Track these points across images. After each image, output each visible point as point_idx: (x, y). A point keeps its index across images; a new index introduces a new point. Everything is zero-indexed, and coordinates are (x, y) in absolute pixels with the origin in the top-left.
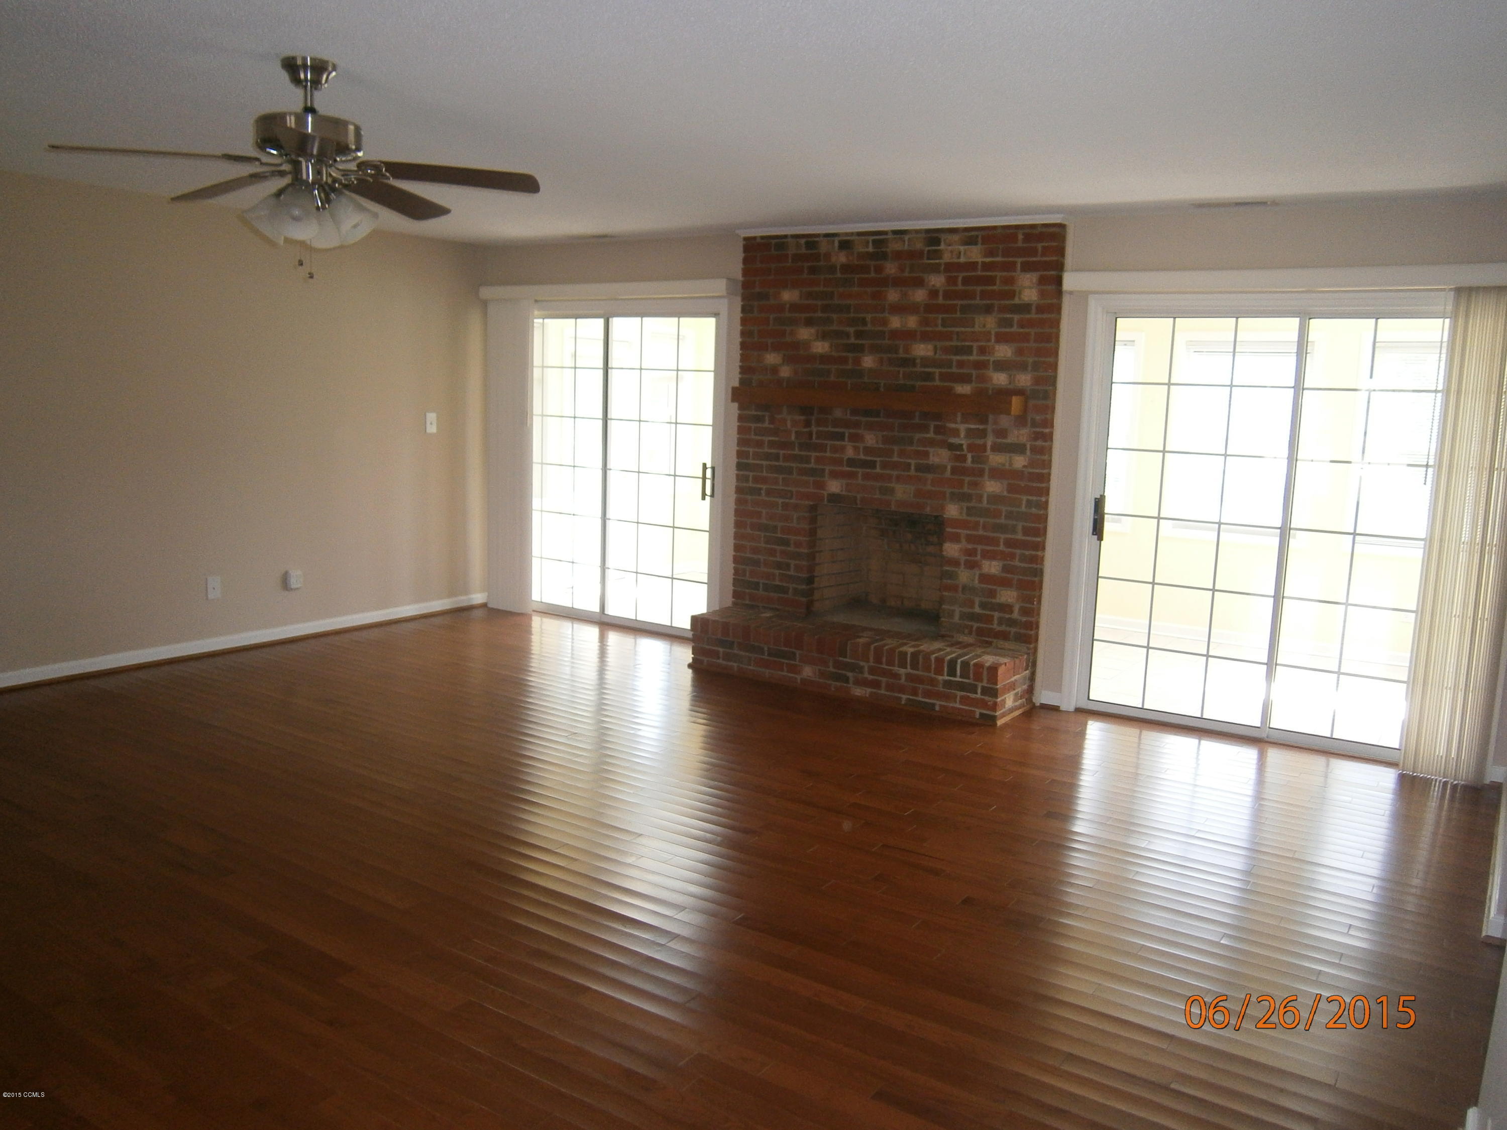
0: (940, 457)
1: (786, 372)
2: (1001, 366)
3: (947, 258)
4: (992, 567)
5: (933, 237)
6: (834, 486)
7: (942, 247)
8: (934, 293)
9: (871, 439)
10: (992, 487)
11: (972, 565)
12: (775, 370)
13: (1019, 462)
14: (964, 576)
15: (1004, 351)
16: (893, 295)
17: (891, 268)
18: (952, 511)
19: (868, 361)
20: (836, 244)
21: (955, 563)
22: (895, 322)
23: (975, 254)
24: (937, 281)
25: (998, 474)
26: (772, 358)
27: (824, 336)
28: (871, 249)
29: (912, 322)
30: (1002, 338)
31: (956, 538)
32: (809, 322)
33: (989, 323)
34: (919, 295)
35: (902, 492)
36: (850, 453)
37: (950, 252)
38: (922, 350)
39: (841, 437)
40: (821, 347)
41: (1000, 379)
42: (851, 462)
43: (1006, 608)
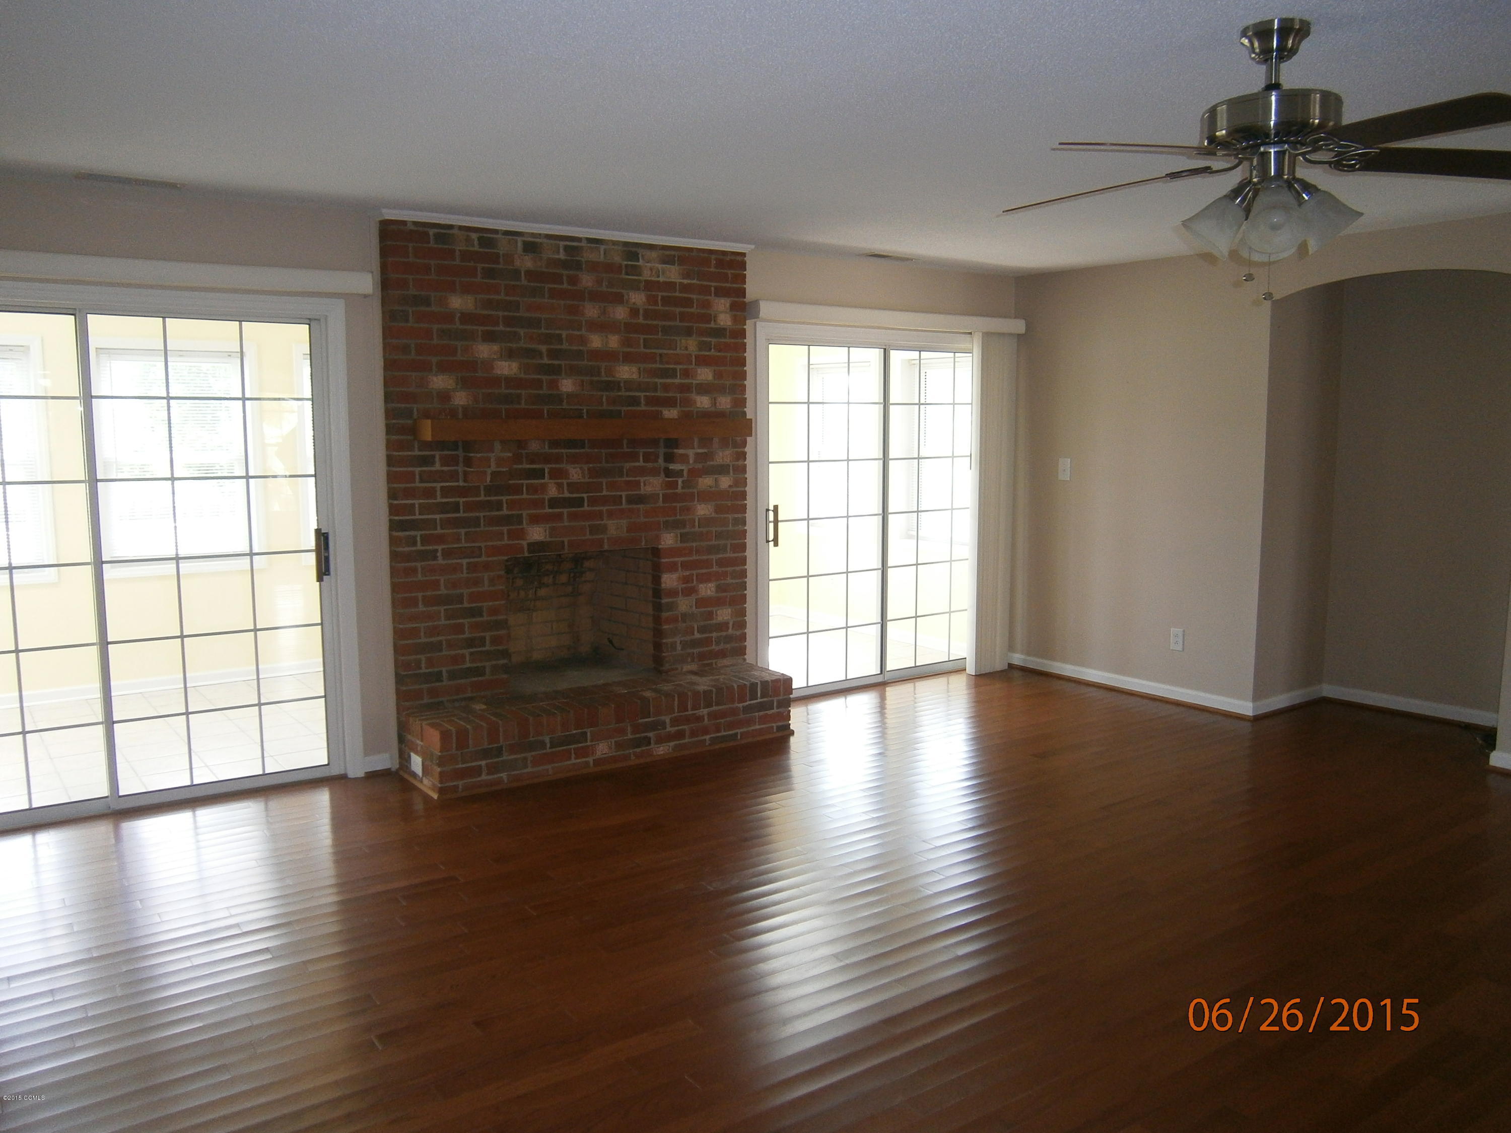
0: (653, 485)
1: (461, 399)
2: (704, 389)
3: (646, 275)
4: (707, 590)
5: (632, 251)
6: (537, 533)
7: (641, 263)
8: (634, 312)
9: (575, 473)
10: (703, 510)
11: (689, 591)
12: (444, 396)
13: (725, 482)
14: (684, 605)
15: (705, 374)
16: (591, 311)
17: (587, 280)
18: (668, 540)
19: (567, 385)
20: (520, 244)
21: (673, 593)
22: (596, 341)
23: (673, 274)
24: (638, 298)
25: (706, 496)
26: (440, 382)
27: (510, 354)
28: (562, 256)
29: (614, 342)
30: (703, 361)
31: (673, 568)
32: (490, 337)
33: (691, 345)
34: (620, 313)
35: (615, 528)
36: (553, 491)
37: (650, 269)
38: (626, 372)
39: (540, 474)
40: (507, 368)
41: (703, 402)
42: (554, 503)
43: (723, 626)
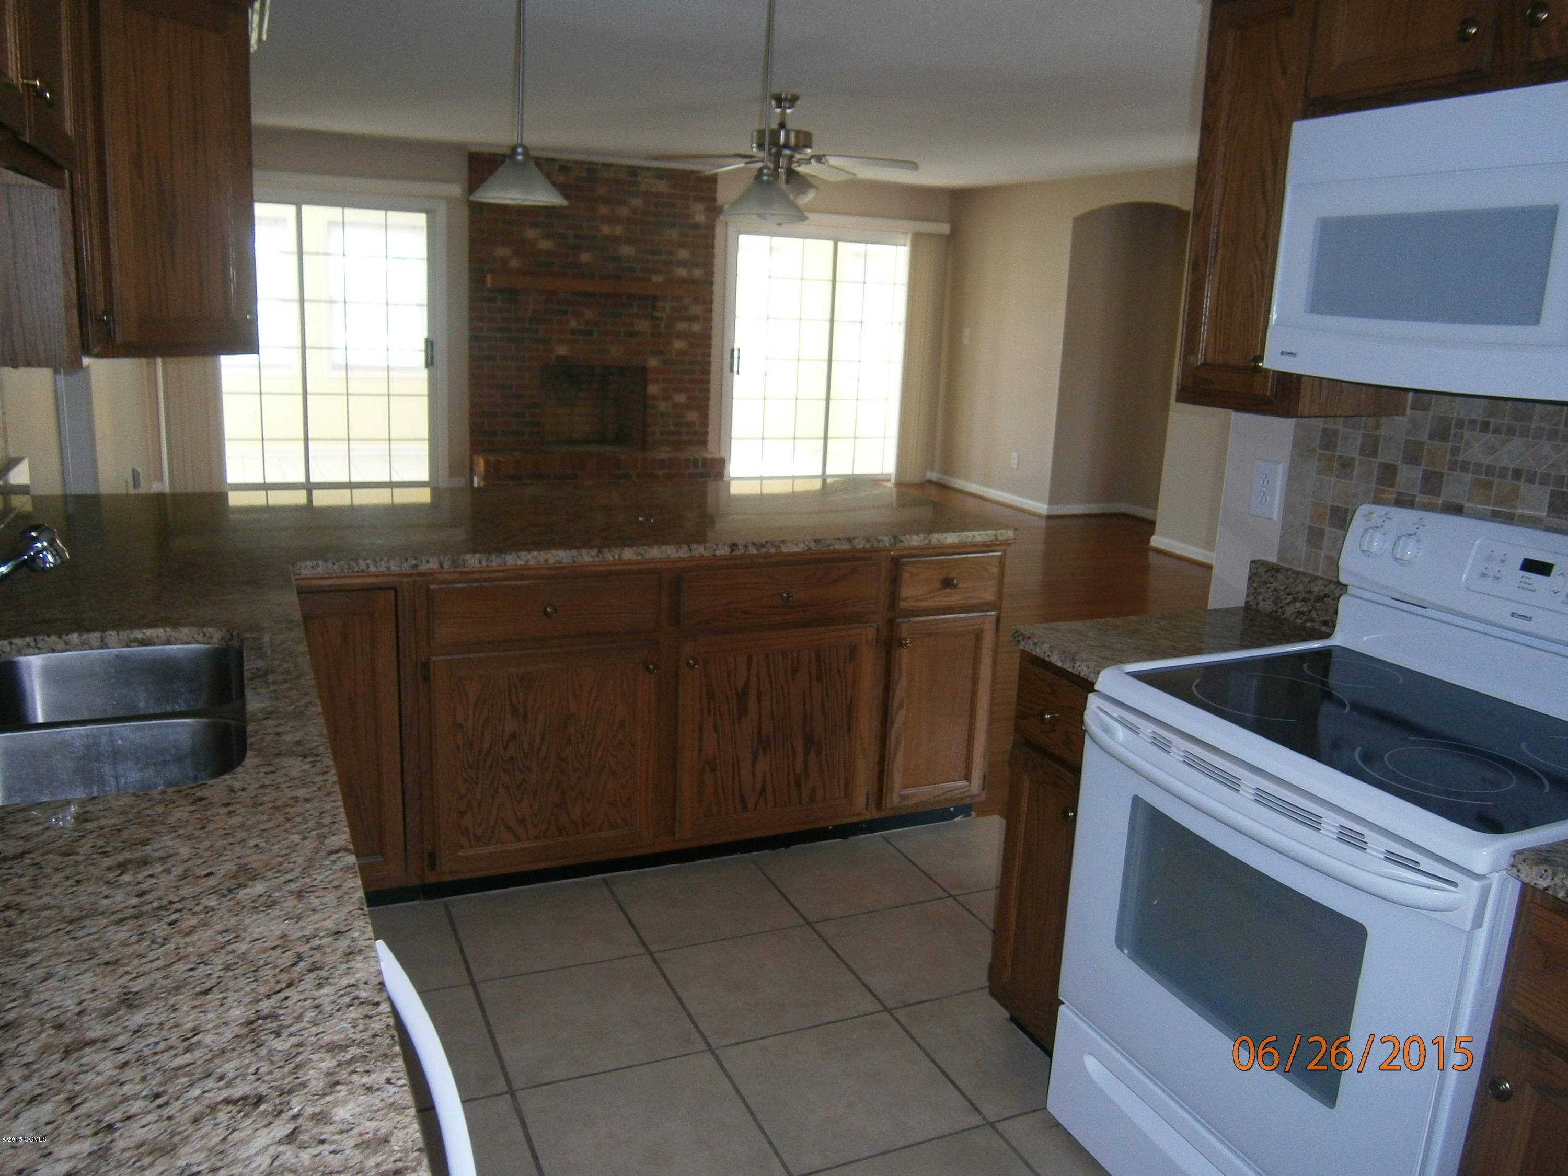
0: (643, 325)
1: (515, 263)
2: (683, 264)
3: (643, 187)
4: (681, 398)
5: (633, 171)
6: (562, 350)
7: (639, 179)
8: (634, 211)
9: (589, 314)
10: (679, 345)
11: (667, 398)
12: (505, 261)
13: (696, 327)
14: (662, 406)
15: (684, 254)
16: (603, 210)
17: (602, 190)
18: (653, 363)
19: (585, 257)
20: (556, 168)
21: (655, 398)
22: (606, 230)
23: (663, 187)
24: (637, 202)
25: (681, 336)
26: (502, 252)
27: (547, 236)
28: (585, 174)
29: (619, 230)
30: (682, 245)
31: (656, 381)
32: (535, 225)
33: (674, 234)
34: (624, 212)
35: (616, 352)
36: (573, 324)
37: (646, 183)
38: (627, 250)
39: (566, 313)
40: (545, 245)
41: (682, 272)
42: (573, 332)
43: (692, 424)
